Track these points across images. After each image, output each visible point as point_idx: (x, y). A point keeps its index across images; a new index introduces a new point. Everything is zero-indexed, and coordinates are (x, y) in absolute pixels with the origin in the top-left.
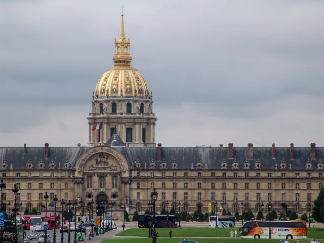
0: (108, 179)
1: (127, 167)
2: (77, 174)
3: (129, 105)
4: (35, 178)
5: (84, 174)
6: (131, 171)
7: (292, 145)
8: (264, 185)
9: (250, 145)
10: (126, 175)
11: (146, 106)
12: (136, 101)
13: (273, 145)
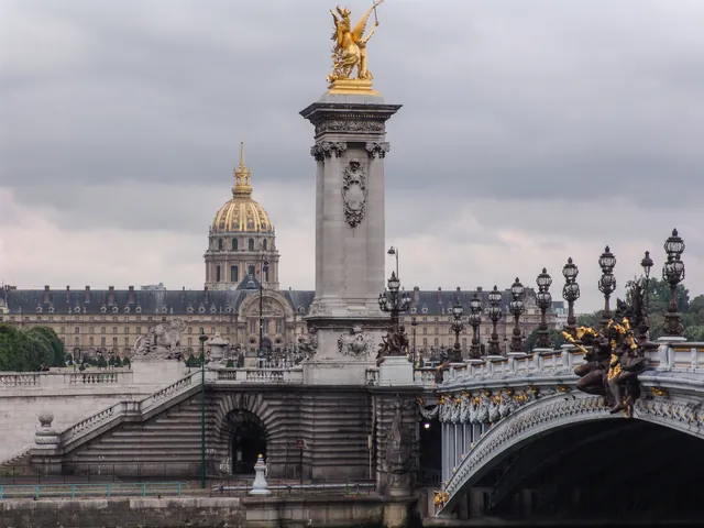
0: (272, 324)
1: (291, 311)
2: (239, 319)
3: (251, 241)
4: (196, 323)
5: (247, 318)
6: (295, 315)
7: (459, 288)
8: (431, 330)
9: (417, 289)
10: (290, 320)
11: (269, 242)
12: (258, 237)
13: (440, 289)
